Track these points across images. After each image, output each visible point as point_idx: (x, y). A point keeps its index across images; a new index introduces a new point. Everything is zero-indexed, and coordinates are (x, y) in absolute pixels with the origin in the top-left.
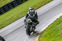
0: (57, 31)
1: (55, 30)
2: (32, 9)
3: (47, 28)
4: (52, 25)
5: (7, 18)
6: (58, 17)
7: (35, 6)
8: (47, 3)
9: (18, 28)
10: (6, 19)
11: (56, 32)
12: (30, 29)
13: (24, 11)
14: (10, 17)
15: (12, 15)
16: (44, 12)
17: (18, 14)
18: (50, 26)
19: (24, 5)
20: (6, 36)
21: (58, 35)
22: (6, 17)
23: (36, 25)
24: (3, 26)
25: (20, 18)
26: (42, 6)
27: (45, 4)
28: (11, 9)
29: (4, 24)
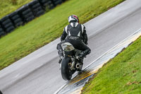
0: (123, 76)
2: (75, 21)
3: (100, 70)
4: (111, 63)
5: (9, 48)
6: (125, 44)
8: (100, 14)
9: (34, 69)
10: (8, 50)
11: (122, 79)
12: (70, 66)
13: (47, 32)
14: (16, 45)
15: (22, 41)
17: (34, 39)
18: (107, 65)
19: (49, 18)
20: (8, 88)
21: (126, 86)
22: (7, 46)
23: (84, 56)
25: (40, 47)
26: (88, 20)
27: (95, 15)
28: (19, 26)
29: (2, 61)
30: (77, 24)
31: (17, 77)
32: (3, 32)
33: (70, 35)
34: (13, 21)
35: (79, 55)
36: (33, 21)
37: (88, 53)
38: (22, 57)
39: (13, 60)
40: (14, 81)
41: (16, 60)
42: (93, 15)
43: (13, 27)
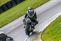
0: (59, 28)
1: (57, 27)
3: (49, 25)
4: (54, 22)
7: (38, 3)
10: (9, 16)
12: (29, 29)
14: (13, 14)
15: (15, 12)
16: (47, 9)
17: (21, 11)
21: (60, 32)
22: (9, 14)
23: (35, 25)
24: (6, 23)
28: (14, 6)
29: (7, 21)
30: (32, 10)
31: (13, 28)
32: (7, 9)
33: (29, 15)
34: (11, 4)
35: (33, 24)
36: (21, 3)
37: (37, 24)
38: (15, 19)
39: (11, 20)
40: (12, 30)
41: (13, 21)
42: (46, 1)
43: (11, 6)
